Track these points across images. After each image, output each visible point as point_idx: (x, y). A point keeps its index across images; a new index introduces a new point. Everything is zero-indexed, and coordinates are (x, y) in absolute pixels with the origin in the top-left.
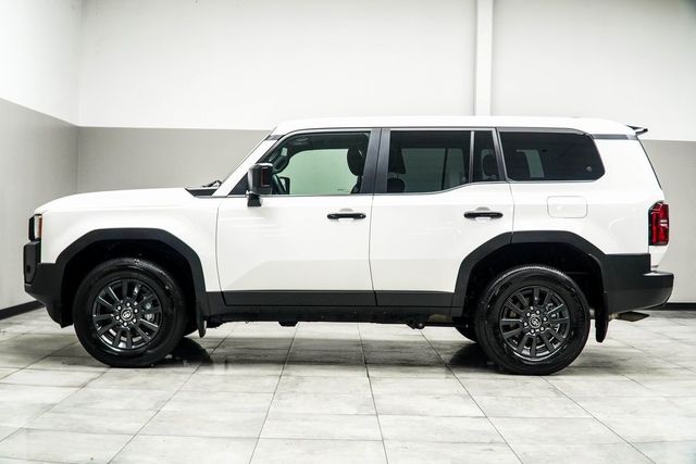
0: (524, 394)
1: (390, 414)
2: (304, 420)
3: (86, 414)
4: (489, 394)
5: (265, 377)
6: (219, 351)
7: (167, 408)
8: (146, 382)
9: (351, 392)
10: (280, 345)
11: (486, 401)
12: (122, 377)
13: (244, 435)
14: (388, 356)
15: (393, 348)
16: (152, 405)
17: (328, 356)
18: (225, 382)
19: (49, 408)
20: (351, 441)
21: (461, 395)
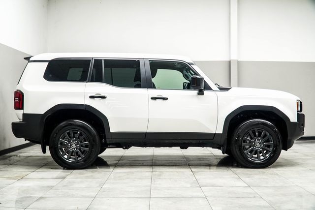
0: (264, 177)
1: (205, 186)
2: (168, 190)
3: (70, 189)
4: (248, 177)
5: (145, 172)
6: (120, 162)
7: (105, 186)
8: (92, 176)
9: (186, 178)
10: (148, 159)
11: (247, 180)
12: (81, 174)
13: (143, 196)
14: (199, 162)
15: (199, 159)
16: (98, 185)
17: (171, 163)
18: (128, 175)
19: (51, 187)
20: (192, 198)
21: (236, 178)
